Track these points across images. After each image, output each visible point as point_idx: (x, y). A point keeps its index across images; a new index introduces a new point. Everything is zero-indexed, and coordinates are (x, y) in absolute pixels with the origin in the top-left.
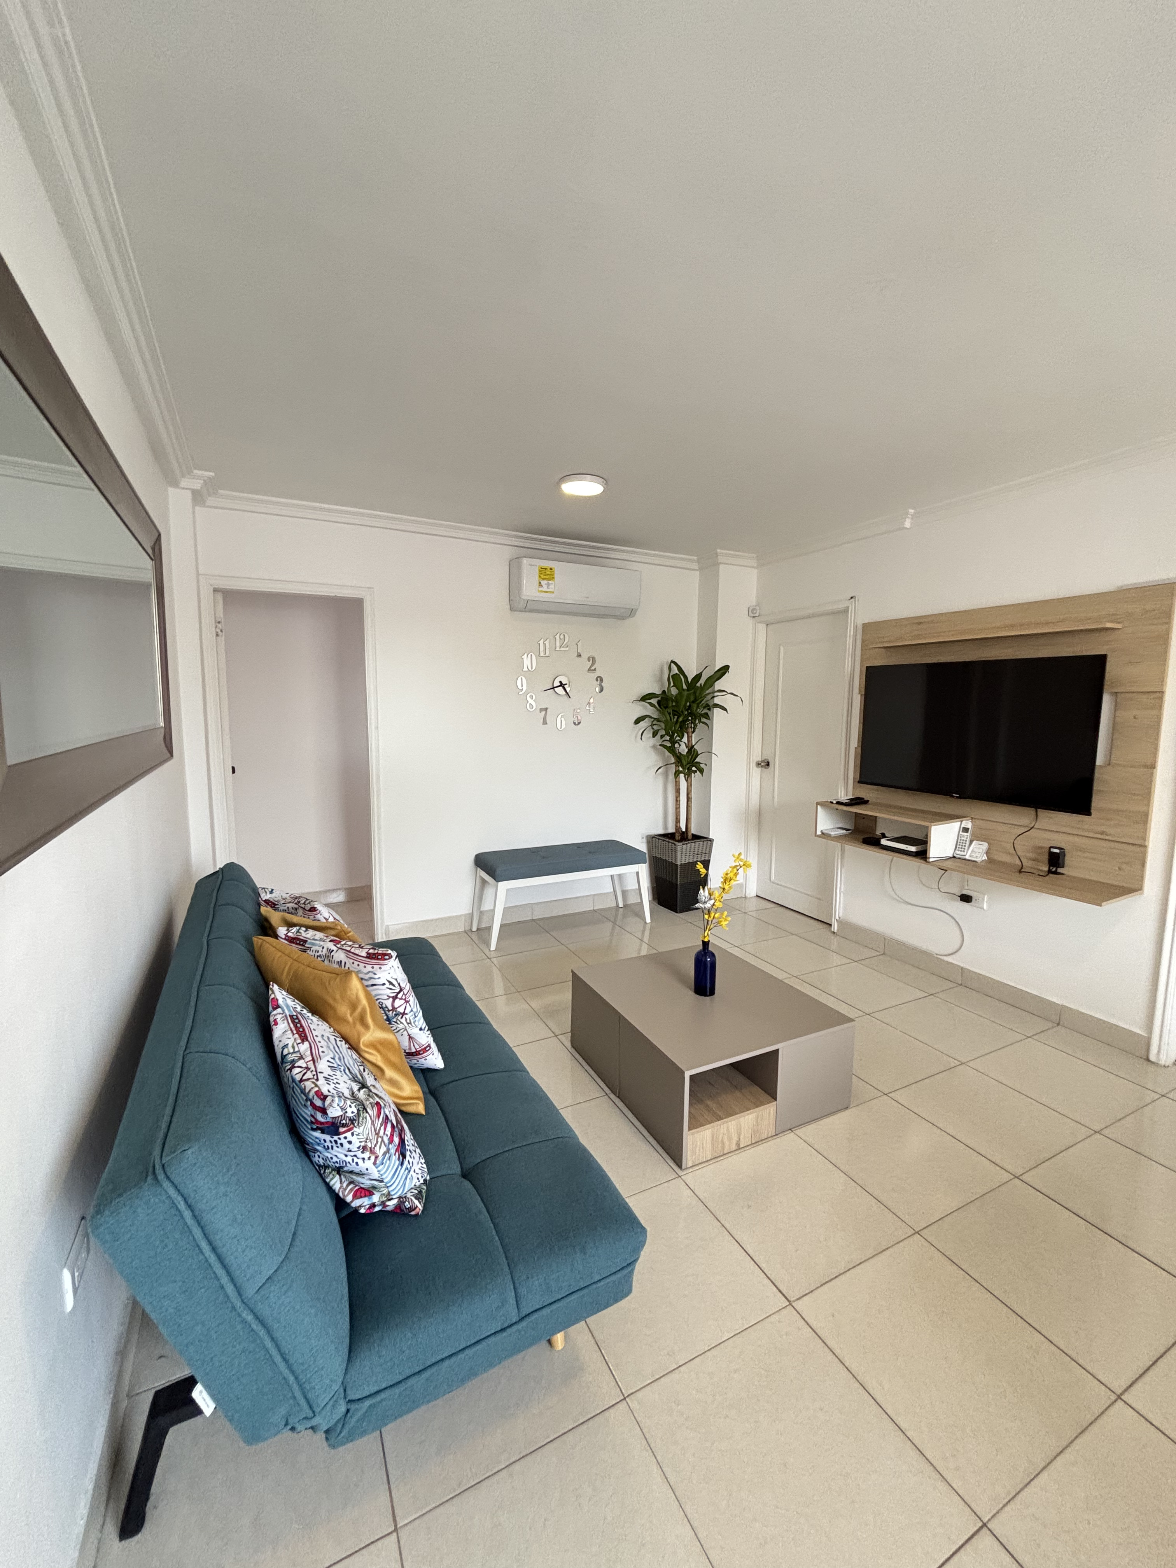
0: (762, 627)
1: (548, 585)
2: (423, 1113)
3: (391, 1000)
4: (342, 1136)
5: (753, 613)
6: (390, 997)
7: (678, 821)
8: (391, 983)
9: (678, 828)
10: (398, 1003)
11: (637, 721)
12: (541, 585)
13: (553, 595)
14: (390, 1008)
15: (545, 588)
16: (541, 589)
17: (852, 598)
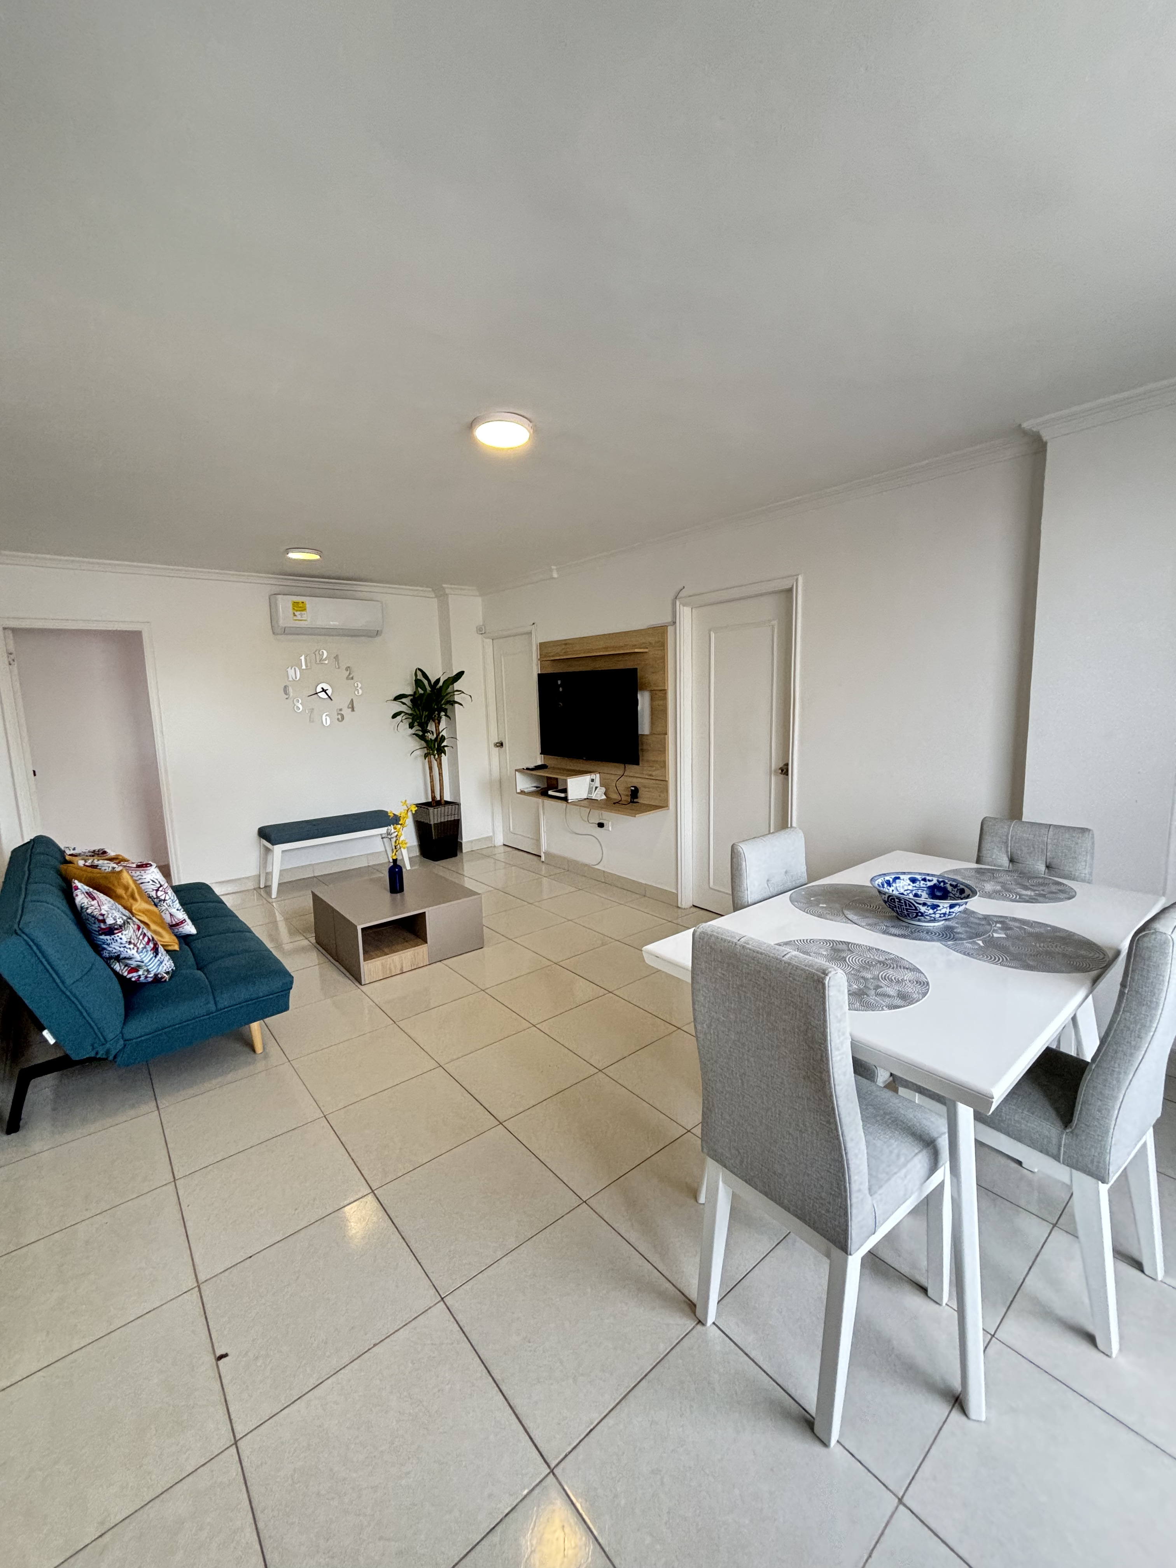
0: (489, 641)
1: (301, 615)
2: (178, 949)
3: (155, 891)
4: (116, 935)
5: (481, 631)
6: (153, 890)
7: (433, 791)
8: (153, 881)
9: (433, 798)
10: (159, 893)
11: (394, 716)
12: (295, 615)
13: (306, 623)
14: (155, 897)
15: (299, 617)
16: (295, 618)
17: (534, 624)
